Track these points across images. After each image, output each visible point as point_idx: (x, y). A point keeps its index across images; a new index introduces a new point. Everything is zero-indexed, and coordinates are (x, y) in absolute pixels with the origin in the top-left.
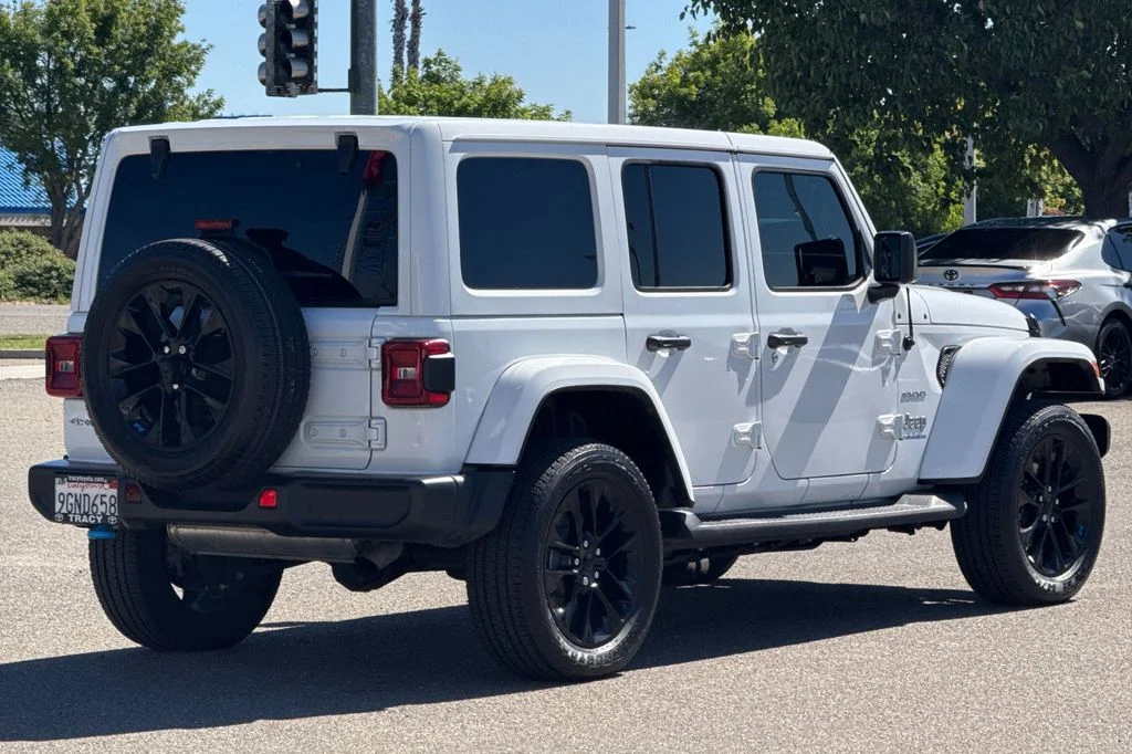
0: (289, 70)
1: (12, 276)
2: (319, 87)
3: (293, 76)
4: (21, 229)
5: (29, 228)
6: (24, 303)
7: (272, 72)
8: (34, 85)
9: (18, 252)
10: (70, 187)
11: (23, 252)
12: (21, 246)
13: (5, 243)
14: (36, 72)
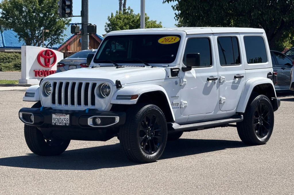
0: (65, 11)
1: (13, 64)
2: (73, 15)
3: (66, 12)
4: (16, 52)
5: (18, 52)
6: (16, 72)
7: (61, 11)
8: (22, 15)
9: (15, 58)
10: (32, 41)
11: (16, 58)
12: (16, 57)
13: (12, 56)
14: (23, 12)
